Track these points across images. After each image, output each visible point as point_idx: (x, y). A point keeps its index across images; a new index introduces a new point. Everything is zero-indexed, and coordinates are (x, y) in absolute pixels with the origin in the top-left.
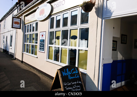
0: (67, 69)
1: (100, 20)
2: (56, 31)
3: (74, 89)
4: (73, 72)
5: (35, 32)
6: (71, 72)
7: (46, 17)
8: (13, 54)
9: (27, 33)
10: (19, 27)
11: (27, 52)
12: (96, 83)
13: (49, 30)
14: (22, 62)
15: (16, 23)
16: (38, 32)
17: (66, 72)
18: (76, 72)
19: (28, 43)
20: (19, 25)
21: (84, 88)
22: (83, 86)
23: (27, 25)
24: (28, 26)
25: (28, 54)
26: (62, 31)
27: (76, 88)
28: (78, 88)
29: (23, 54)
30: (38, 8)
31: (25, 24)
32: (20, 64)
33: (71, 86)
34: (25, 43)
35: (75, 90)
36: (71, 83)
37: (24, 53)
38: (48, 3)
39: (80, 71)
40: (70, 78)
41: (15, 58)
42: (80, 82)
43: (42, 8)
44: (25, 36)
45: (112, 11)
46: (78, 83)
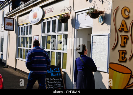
0: (51, 69)
1: (74, 29)
2: (47, 36)
3: (55, 83)
4: (55, 71)
5: (29, 36)
6: (53, 71)
7: (38, 22)
8: (5, 61)
9: (20, 36)
10: (12, 29)
11: (21, 57)
12: (71, 78)
13: (42, 34)
14: (15, 69)
15: (9, 24)
16: (32, 35)
17: (50, 70)
18: (59, 71)
19: (22, 48)
20: (12, 27)
21: (64, 84)
22: (64, 82)
23: (20, 27)
24: (22, 28)
25: (22, 59)
26: (52, 35)
27: (57, 83)
28: (59, 83)
29: (16, 60)
30: (31, 10)
31: (18, 26)
32: (13, 71)
33: (53, 81)
34: (19, 48)
35: (56, 85)
36: (53, 79)
37: (18, 58)
38: (40, 7)
39: (62, 70)
40: (52, 75)
41: (8, 66)
42: (61, 79)
43: (35, 11)
44: (18, 39)
45: (80, 23)
46: (59, 79)
